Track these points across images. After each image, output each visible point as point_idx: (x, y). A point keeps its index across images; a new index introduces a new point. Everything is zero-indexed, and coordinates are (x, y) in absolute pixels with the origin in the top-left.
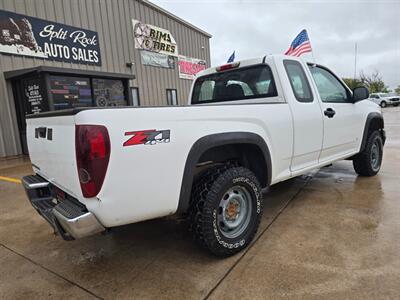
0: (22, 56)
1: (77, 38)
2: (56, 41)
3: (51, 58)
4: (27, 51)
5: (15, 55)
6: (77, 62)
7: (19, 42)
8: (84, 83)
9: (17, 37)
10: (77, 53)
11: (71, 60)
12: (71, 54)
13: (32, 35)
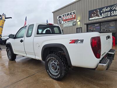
0: (95, 19)
1: (114, 8)
2: (106, 12)
3: (103, 18)
4: (97, 18)
5: (94, 19)
6: (113, 16)
7: (95, 16)
8: (98, 25)
9: (95, 15)
10: (113, 13)
11: (111, 16)
12: (111, 14)
13: (99, 13)
